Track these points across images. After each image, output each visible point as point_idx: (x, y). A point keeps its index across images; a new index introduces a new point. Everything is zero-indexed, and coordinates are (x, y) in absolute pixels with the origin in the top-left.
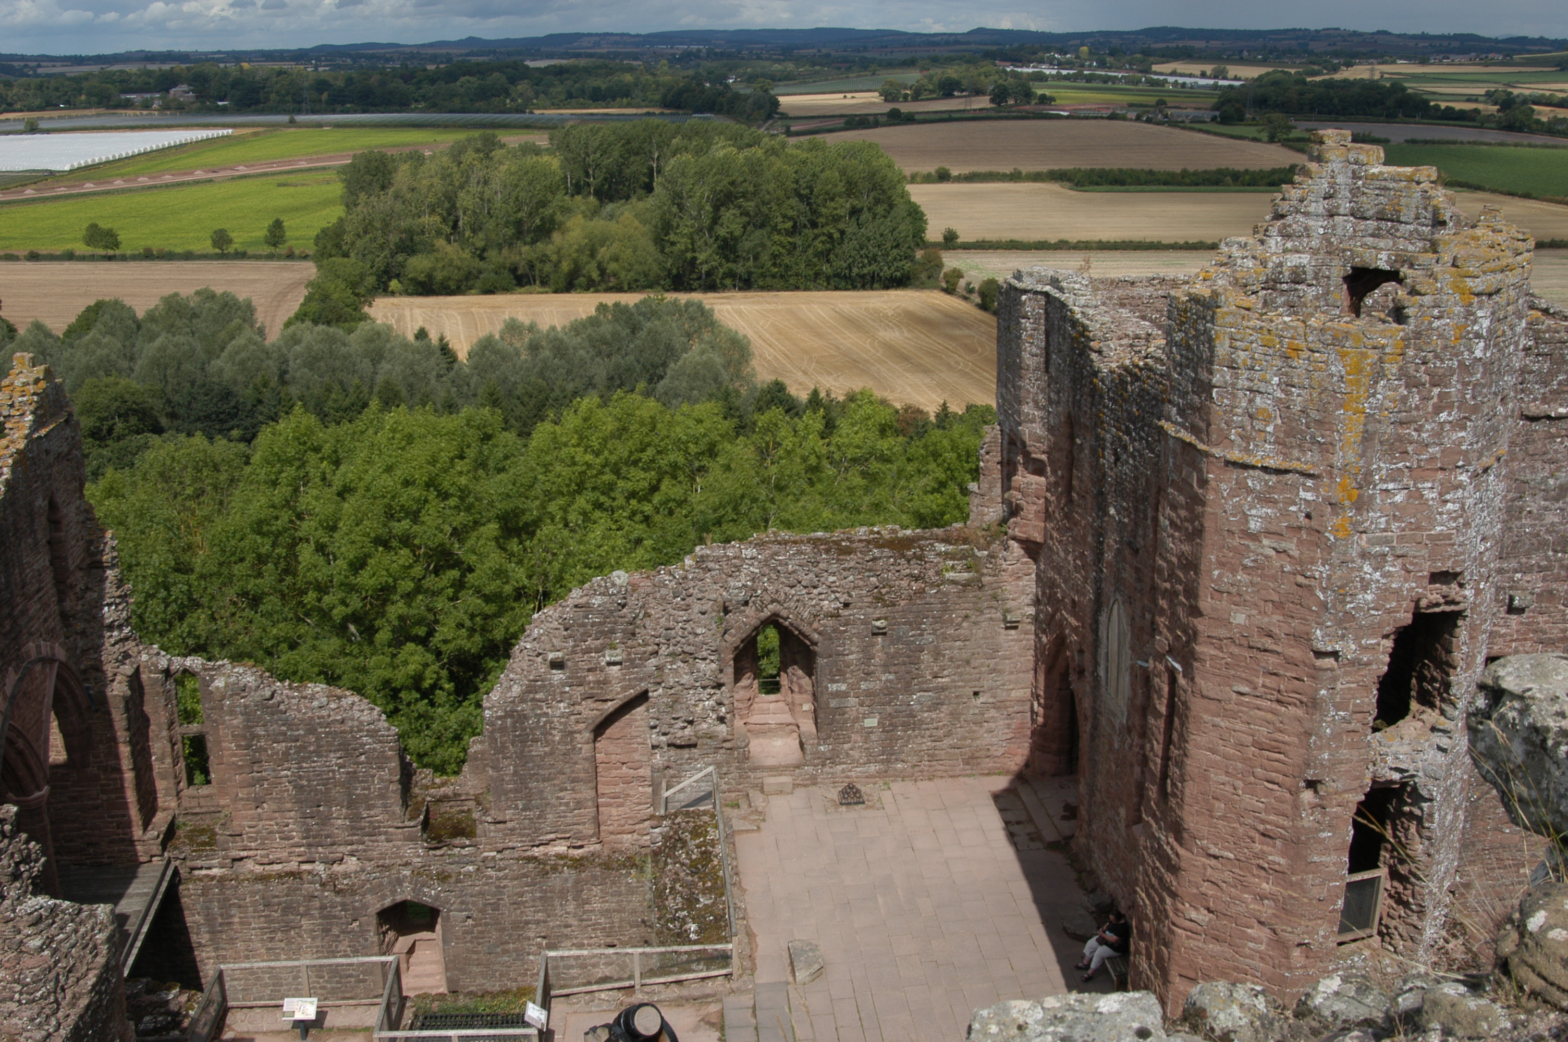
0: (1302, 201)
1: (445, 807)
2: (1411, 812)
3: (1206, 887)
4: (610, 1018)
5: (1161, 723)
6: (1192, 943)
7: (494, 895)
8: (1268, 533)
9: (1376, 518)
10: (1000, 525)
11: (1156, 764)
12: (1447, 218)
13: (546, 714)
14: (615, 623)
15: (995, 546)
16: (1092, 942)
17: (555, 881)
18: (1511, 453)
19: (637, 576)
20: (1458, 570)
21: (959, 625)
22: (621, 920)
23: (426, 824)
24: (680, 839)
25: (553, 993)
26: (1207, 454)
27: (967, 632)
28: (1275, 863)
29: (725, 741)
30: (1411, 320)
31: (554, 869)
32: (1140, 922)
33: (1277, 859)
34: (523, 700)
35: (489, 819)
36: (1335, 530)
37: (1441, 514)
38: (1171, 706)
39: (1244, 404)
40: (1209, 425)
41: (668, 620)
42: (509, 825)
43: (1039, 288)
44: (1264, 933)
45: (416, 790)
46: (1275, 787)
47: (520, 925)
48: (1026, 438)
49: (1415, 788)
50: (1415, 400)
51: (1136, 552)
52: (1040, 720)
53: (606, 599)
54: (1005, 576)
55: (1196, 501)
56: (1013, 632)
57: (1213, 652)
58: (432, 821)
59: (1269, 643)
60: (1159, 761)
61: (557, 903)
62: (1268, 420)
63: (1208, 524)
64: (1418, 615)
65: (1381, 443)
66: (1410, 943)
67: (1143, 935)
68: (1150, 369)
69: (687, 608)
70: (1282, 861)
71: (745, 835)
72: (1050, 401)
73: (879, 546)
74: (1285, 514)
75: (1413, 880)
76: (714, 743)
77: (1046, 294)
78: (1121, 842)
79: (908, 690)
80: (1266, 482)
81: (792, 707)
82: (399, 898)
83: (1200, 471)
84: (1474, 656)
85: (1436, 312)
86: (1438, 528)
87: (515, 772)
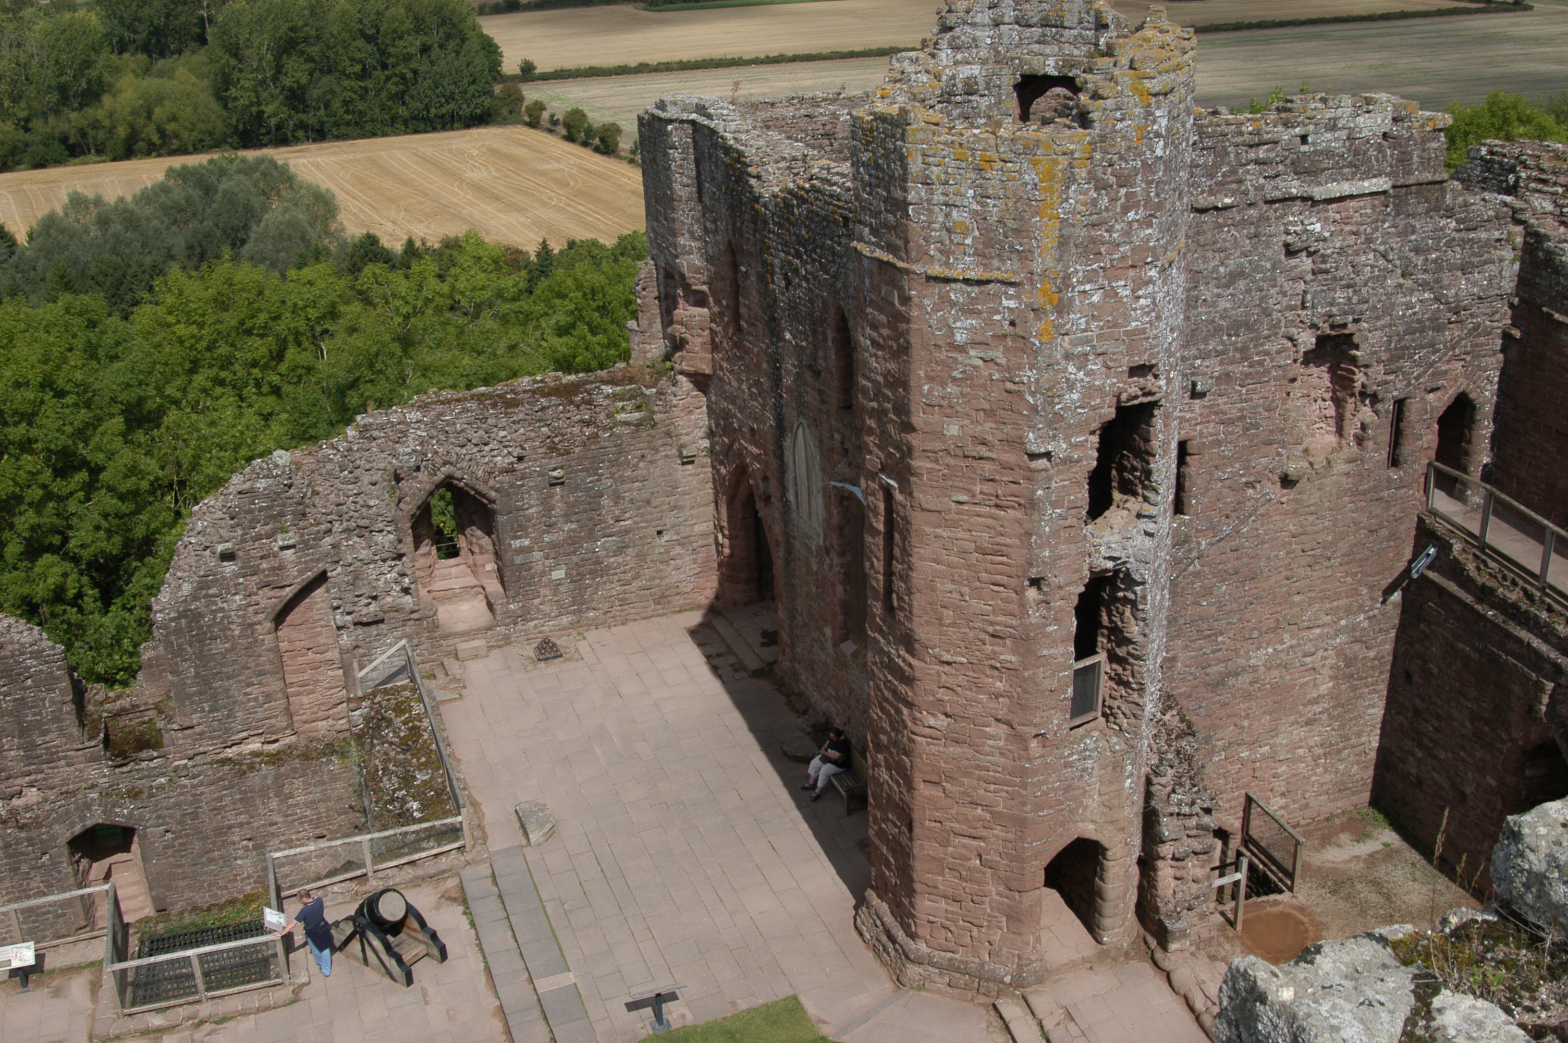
0: (968, 12)
1: (124, 721)
2: (1125, 597)
3: (942, 694)
4: (351, 910)
5: (880, 541)
6: (933, 749)
7: (191, 804)
8: (975, 344)
9: (1077, 320)
10: (664, 361)
11: (878, 581)
12: (1109, 21)
13: (222, 609)
14: (284, 505)
15: (664, 382)
16: (816, 762)
17: (254, 779)
18: (1187, 246)
19: (298, 453)
20: (1154, 362)
21: (636, 465)
22: (328, 810)
23: (107, 742)
24: (384, 718)
25: (283, 894)
26: (907, 272)
27: (644, 472)
28: (1007, 661)
29: (413, 612)
30: (1096, 124)
31: (251, 767)
32: (875, 735)
33: (1009, 657)
34: (195, 598)
35: (176, 727)
36: (1040, 335)
37: (1135, 310)
38: (890, 522)
39: (941, 219)
40: (907, 242)
41: (338, 495)
42: (198, 729)
43: (685, 116)
44: (1002, 730)
45: (90, 708)
46: (1001, 589)
47: (223, 831)
48: (685, 271)
49: (1128, 574)
50: (1104, 201)
51: (817, 374)
52: (727, 551)
53: (271, 481)
54: (676, 412)
55: (898, 320)
56: (690, 467)
57: (929, 465)
58: (112, 737)
59: (983, 451)
60: (881, 577)
61: (258, 802)
62: (966, 233)
63: (914, 340)
64: (1120, 409)
65: (1076, 246)
66: (1133, 720)
67: (879, 747)
68: (818, 191)
69: (356, 481)
70: (1014, 659)
71: (448, 705)
72: (706, 231)
73: (545, 395)
74: (990, 323)
75: (1131, 660)
76: (401, 616)
77: (693, 123)
78: (829, 660)
79: (592, 537)
80: (969, 294)
81: (474, 569)
82: (89, 823)
83: (901, 289)
84: (1170, 442)
85: (1118, 115)
86: (1134, 324)
87: (197, 674)
